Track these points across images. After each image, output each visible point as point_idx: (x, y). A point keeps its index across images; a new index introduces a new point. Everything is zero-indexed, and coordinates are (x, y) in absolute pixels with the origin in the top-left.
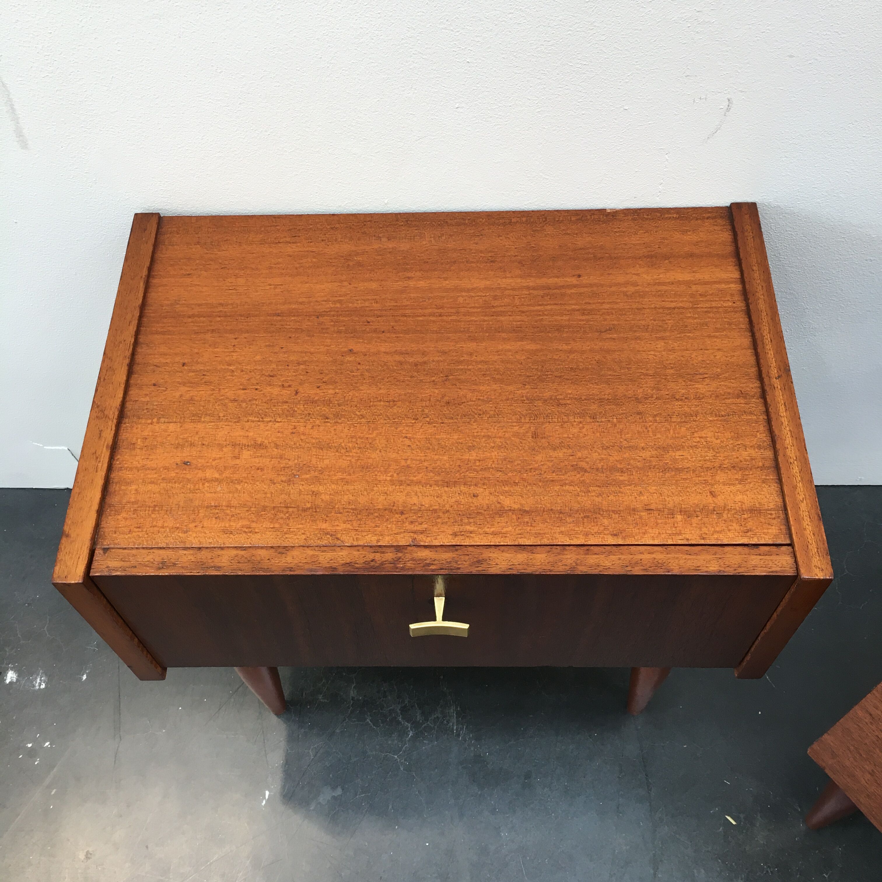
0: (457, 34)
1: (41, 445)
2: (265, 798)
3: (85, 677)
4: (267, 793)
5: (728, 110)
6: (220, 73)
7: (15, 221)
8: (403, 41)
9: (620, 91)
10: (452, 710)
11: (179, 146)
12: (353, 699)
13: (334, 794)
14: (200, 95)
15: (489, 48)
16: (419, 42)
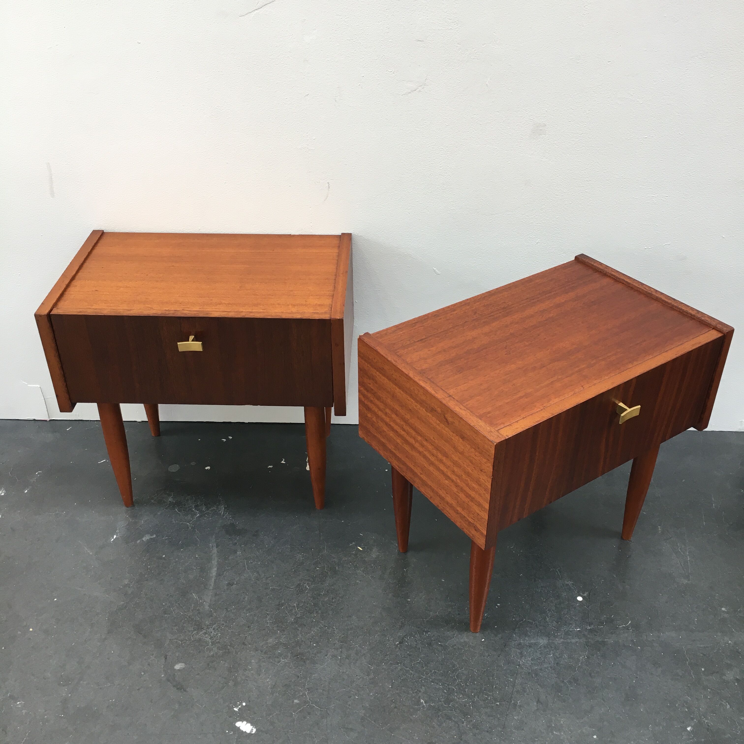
0: (222, 151)
1: (27, 384)
2: (113, 538)
3: (26, 491)
4: (115, 537)
5: (329, 188)
6: (134, 165)
7: (42, 235)
8: (202, 153)
9: (286, 177)
10: (222, 507)
11: (115, 198)
12: (170, 502)
13: (151, 537)
14: (125, 174)
15: (234, 157)
16: (208, 154)
